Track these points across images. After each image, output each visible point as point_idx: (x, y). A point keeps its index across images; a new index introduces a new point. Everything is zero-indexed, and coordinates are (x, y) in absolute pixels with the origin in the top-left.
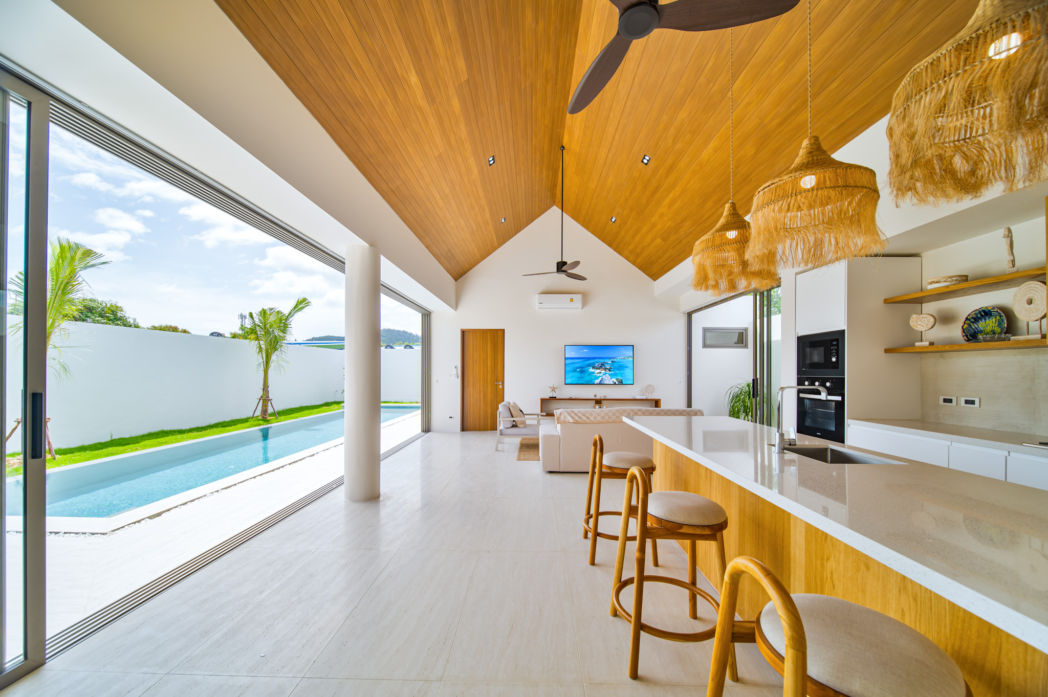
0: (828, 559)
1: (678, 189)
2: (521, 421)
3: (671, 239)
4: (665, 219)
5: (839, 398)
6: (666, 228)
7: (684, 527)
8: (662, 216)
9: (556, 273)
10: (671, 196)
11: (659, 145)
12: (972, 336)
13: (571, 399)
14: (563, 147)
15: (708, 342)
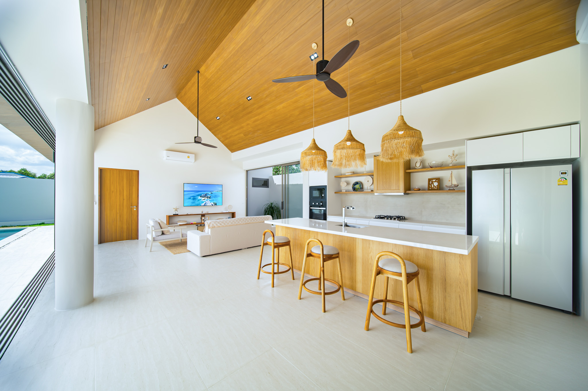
0: (370, 253)
1: (261, 116)
2: (167, 230)
3: (249, 136)
4: (249, 126)
5: (325, 209)
6: (249, 130)
7: (334, 255)
8: (248, 124)
9: (194, 143)
10: (256, 118)
11: (259, 95)
12: (354, 189)
13: (187, 215)
14: (199, 71)
15: (254, 185)
